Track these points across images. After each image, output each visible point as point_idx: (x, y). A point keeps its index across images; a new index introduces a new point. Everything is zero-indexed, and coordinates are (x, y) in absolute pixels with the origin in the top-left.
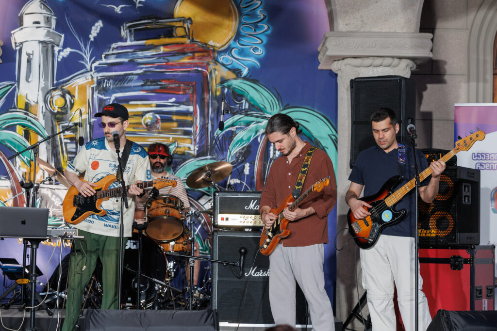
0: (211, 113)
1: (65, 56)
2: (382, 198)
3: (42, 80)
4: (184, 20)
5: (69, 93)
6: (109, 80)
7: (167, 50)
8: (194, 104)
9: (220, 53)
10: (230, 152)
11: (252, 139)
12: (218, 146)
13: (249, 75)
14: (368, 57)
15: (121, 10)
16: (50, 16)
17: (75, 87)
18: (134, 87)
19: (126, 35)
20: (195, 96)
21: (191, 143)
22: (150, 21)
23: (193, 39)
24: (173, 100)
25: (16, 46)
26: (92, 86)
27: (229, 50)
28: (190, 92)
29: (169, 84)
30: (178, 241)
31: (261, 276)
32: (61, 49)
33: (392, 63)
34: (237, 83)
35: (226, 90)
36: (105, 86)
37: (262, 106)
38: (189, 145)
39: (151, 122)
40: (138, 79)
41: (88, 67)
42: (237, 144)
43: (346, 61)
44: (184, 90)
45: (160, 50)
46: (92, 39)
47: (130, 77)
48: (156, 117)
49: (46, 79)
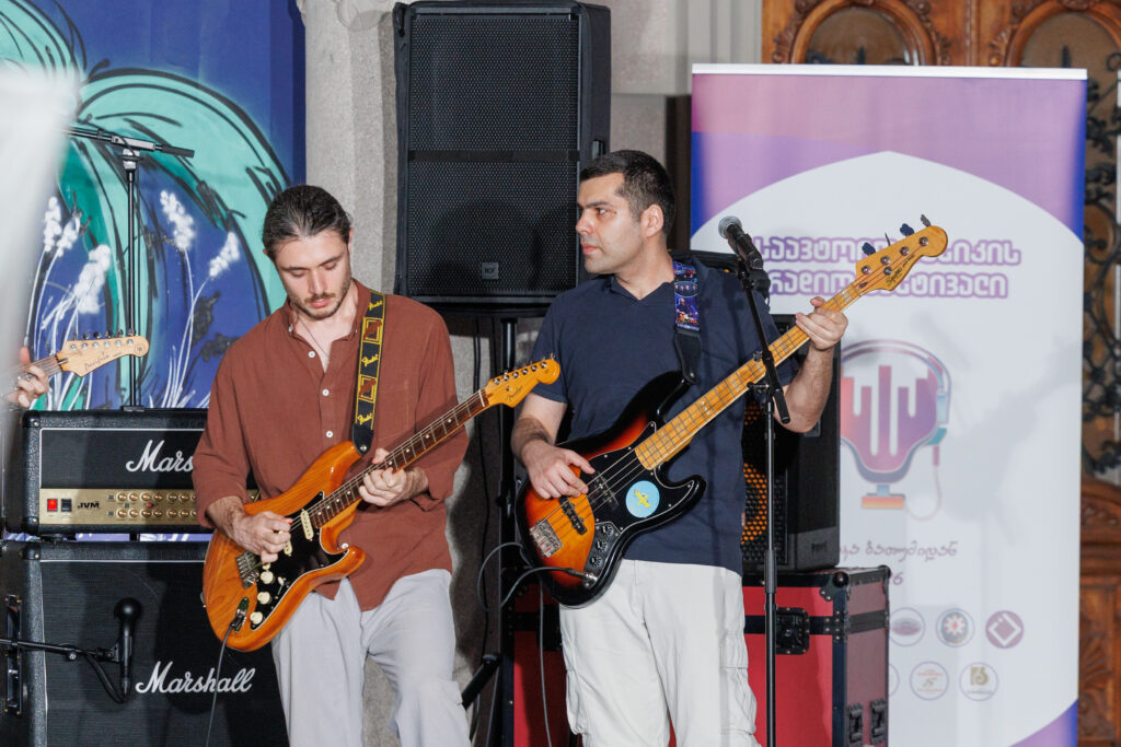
2: (627, 444)
31: (188, 690)
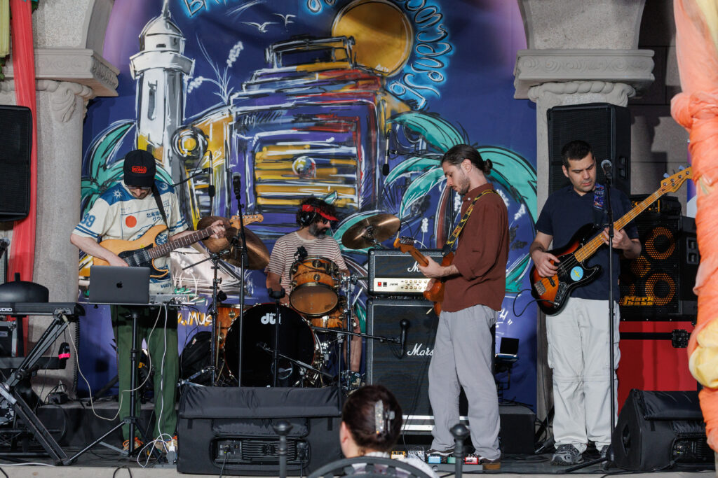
0: (380, 155)
1: (197, 87)
2: (571, 252)
3: (168, 117)
4: (343, 39)
5: (202, 133)
6: (251, 116)
7: (323, 77)
8: (358, 145)
9: (390, 80)
10: (404, 205)
11: (431, 188)
12: (388, 198)
13: (426, 107)
14: (573, 81)
15: (265, 29)
16: (177, 37)
17: (209, 125)
18: (283, 123)
19: (273, 60)
20: (359, 135)
21: (355, 194)
22: (302, 41)
23: (356, 63)
24: (332, 139)
25: (136, 75)
26: (230, 123)
27: (401, 76)
28: (353, 129)
29: (327, 120)
30: (332, 316)
31: (427, 355)
32: (192, 77)
33: (603, 88)
34: (412, 118)
35: (398, 127)
36: (246, 123)
37: (444, 146)
38: (352, 196)
39: (304, 168)
40: (288, 115)
41: (225, 100)
42: (412, 194)
43: (545, 86)
44: (346, 127)
45: (315, 77)
46: (230, 65)
47: (277, 112)
48: (311, 161)
49: (173, 116)
